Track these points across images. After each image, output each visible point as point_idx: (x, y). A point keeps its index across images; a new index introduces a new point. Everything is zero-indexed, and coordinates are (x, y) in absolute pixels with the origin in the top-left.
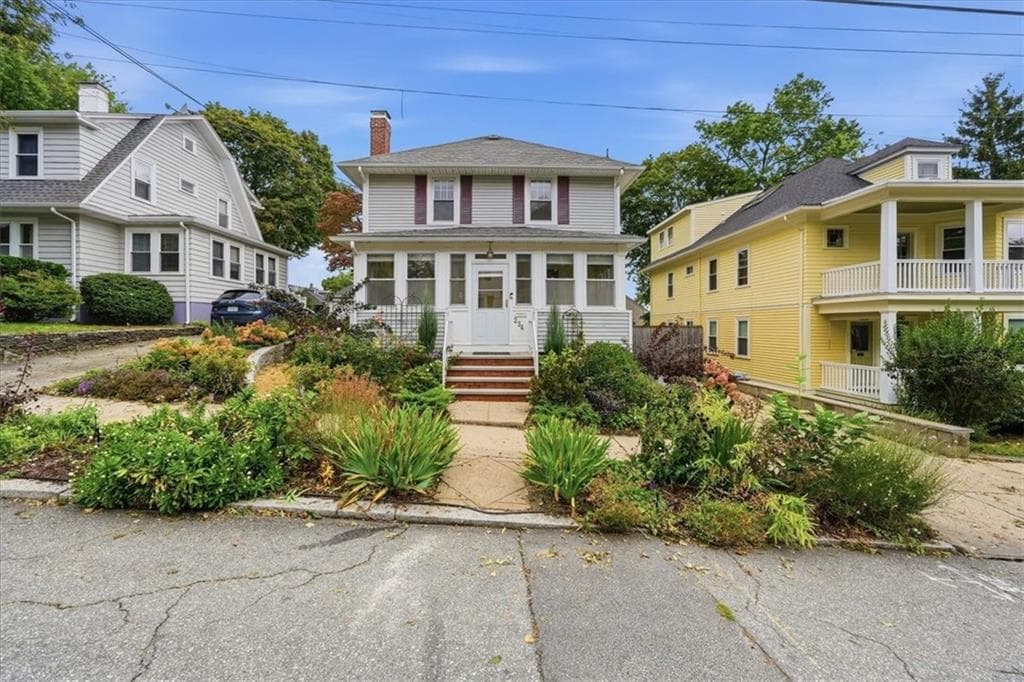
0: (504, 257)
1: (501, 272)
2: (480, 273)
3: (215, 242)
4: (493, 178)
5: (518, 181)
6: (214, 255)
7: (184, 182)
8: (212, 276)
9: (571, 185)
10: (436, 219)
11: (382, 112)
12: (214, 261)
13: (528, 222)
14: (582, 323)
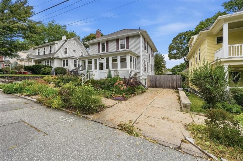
0: (103, 59)
1: (103, 62)
2: (100, 63)
3: (75, 61)
4: (112, 40)
5: (117, 40)
6: (74, 63)
7: (74, 50)
8: (74, 67)
9: (129, 39)
10: (102, 51)
11: (98, 30)
12: (74, 64)
13: (120, 49)
14: (118, 73)
